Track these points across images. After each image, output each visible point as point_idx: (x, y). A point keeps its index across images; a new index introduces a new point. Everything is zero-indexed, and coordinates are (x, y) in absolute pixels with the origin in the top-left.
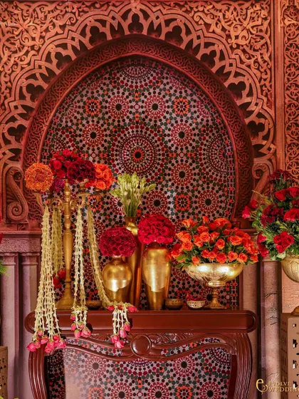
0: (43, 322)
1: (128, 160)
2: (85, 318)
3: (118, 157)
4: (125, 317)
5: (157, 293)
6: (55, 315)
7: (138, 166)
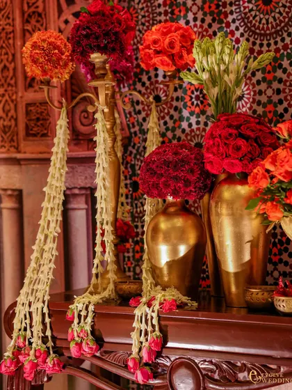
0: (28, 321)
1: (250, 11)
2: (89, 320)
3: (234, 8)
4: (155, 322)
5: (236, 274)
6: (46, 310)
7: (267, 20)
